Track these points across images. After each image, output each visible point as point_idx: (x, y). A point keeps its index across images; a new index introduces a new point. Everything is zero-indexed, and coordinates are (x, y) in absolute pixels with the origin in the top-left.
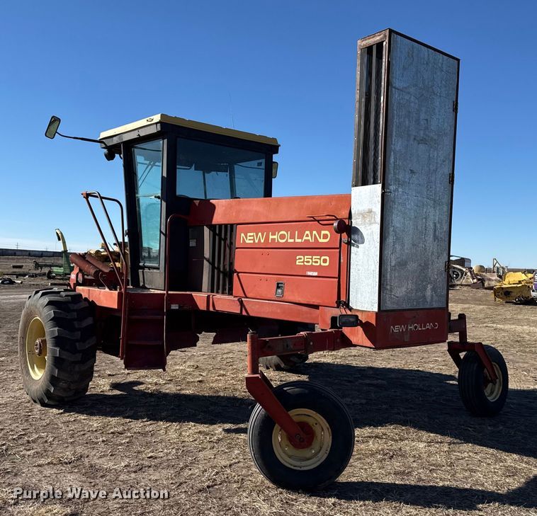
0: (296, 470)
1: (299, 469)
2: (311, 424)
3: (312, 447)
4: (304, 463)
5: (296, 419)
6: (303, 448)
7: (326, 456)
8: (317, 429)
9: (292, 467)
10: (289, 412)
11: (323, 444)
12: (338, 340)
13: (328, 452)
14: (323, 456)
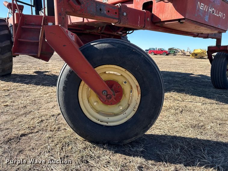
0: (102, 126)
1: (105, 124)
2: (120, 83)
3: (120, 103)
4: (111, 119)
5: (104, 77)
6: (112, 104)
7: (133, 113)
8: (126, 88)
9: (99, 122)
10: (96, 69)
11: (131, 102)
12: (148, 19)
13: (136, 110)
14: (130, 113)
